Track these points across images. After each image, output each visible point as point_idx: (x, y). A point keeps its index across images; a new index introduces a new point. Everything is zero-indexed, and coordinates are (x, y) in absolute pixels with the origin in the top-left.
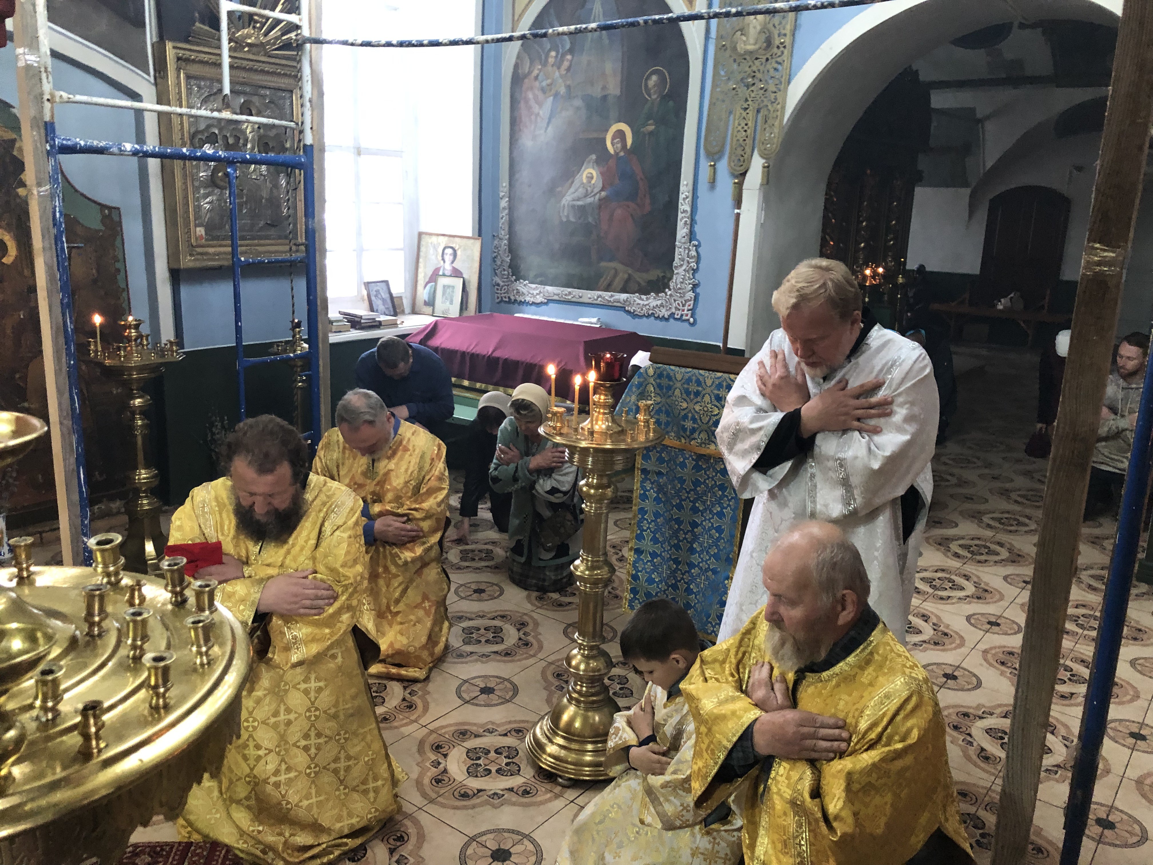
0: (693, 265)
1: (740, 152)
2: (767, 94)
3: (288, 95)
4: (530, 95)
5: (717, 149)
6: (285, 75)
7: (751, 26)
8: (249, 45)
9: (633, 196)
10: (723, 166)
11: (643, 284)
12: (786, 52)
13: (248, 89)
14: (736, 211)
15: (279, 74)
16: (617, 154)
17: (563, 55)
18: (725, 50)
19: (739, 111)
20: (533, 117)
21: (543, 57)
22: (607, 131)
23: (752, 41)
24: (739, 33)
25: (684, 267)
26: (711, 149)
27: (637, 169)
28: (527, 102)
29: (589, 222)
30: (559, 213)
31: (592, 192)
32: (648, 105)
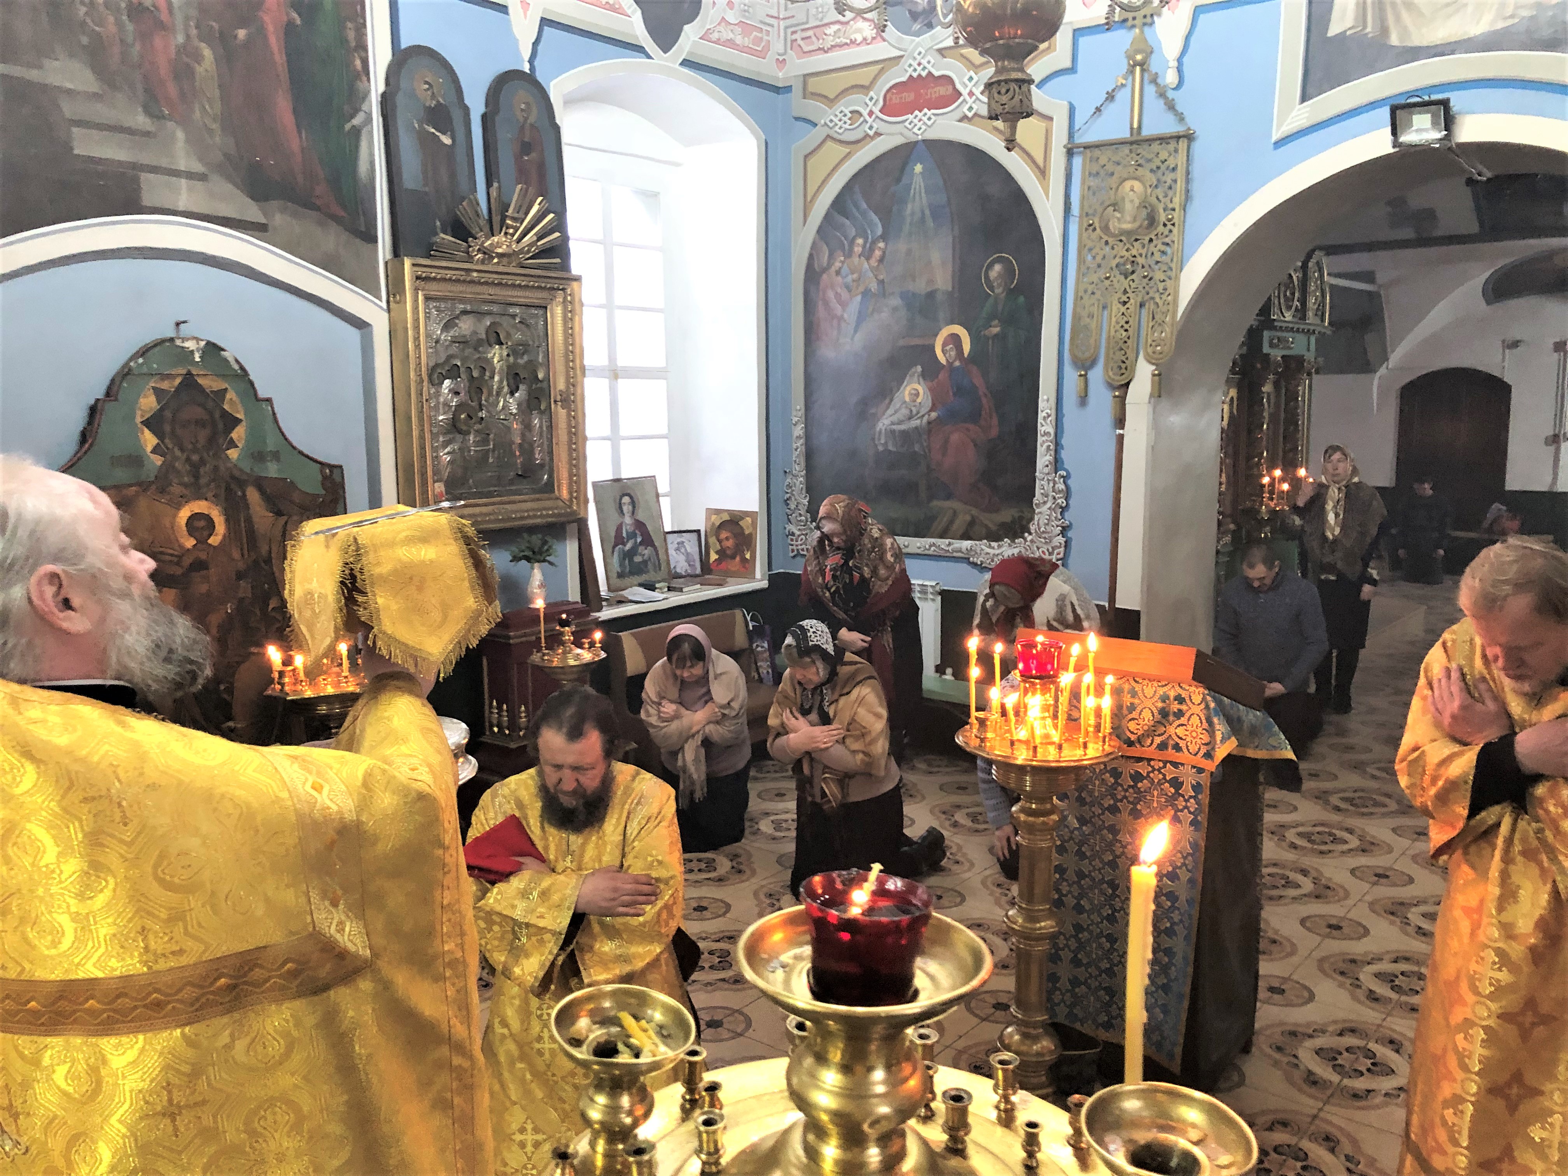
0: (1061, 501)
1: (1119, 356)
2: (1152, 283)
3: (541, 312)
4: (831, 294)
5: (1087, 355)
6: (539, 287)
7: (1127, 200)
8: (501, 256)
9: (974, 416)
10: (1097, 375)
11: (993, 528)
12: (1175, 230)
13: (495, 308)
14: (1119, 432)
15: (533, 287)
16: (950, 364)
17: (874, 242)
19: (1116, 306)
20: (835, 322)
21: (847, 247)
22: (936, 335)
23: (1128, 218)
24: (1111, 209)
25: (1049, 505)
26: (1080, 355)
27: (978, 381)
28: (826, 303)
29: (915, 452)
30: (873, 439)
31: (918, 413)
32: (991, 301)
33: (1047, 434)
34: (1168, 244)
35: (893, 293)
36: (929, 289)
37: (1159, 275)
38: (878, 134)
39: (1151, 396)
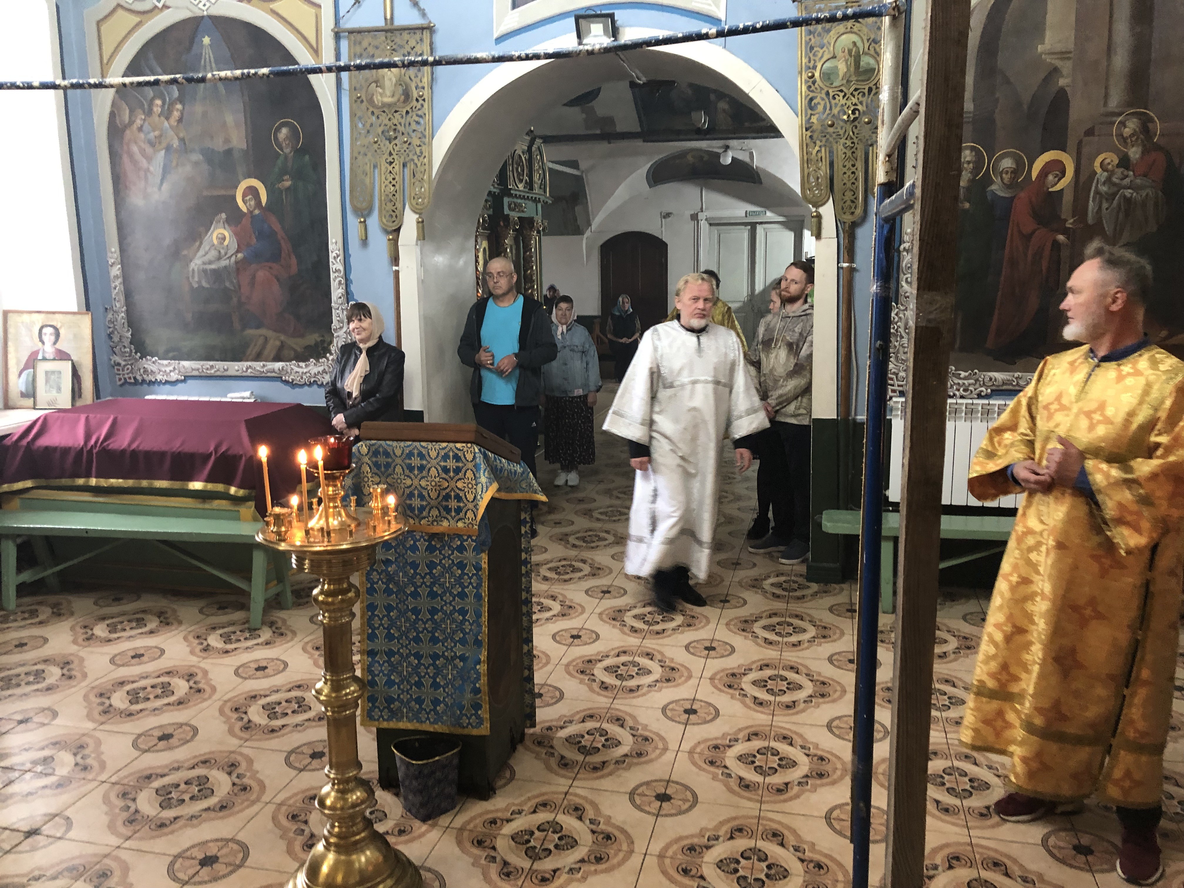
1: (390, 206)
2: (411, 147)
4: (135, 149)
5: (365, 205)
7: (386, 78)
9: (276, 257)
10: (374, 221)
11: (299, 350)
12: (426, 105)
14: (395, 268)
16: (251, 212)
17: (172, 104)
18: (362, 101)
19: (384, 166)
20: (142, 174)
21: (146, 106)
23: (388, 93)
24: (374, 85)
25: (344, 329)
26: (359, 205)
27: (277, 227)
28: (131, 156)
29: (226, 287)
30: (188, 278)
32: (281, 158)
33: (336, 271)
34: (421, 117)
35: (194, 150)
36: (226, 148)
37: (416, 141)
38: (165, 7)
39: (418, 239)
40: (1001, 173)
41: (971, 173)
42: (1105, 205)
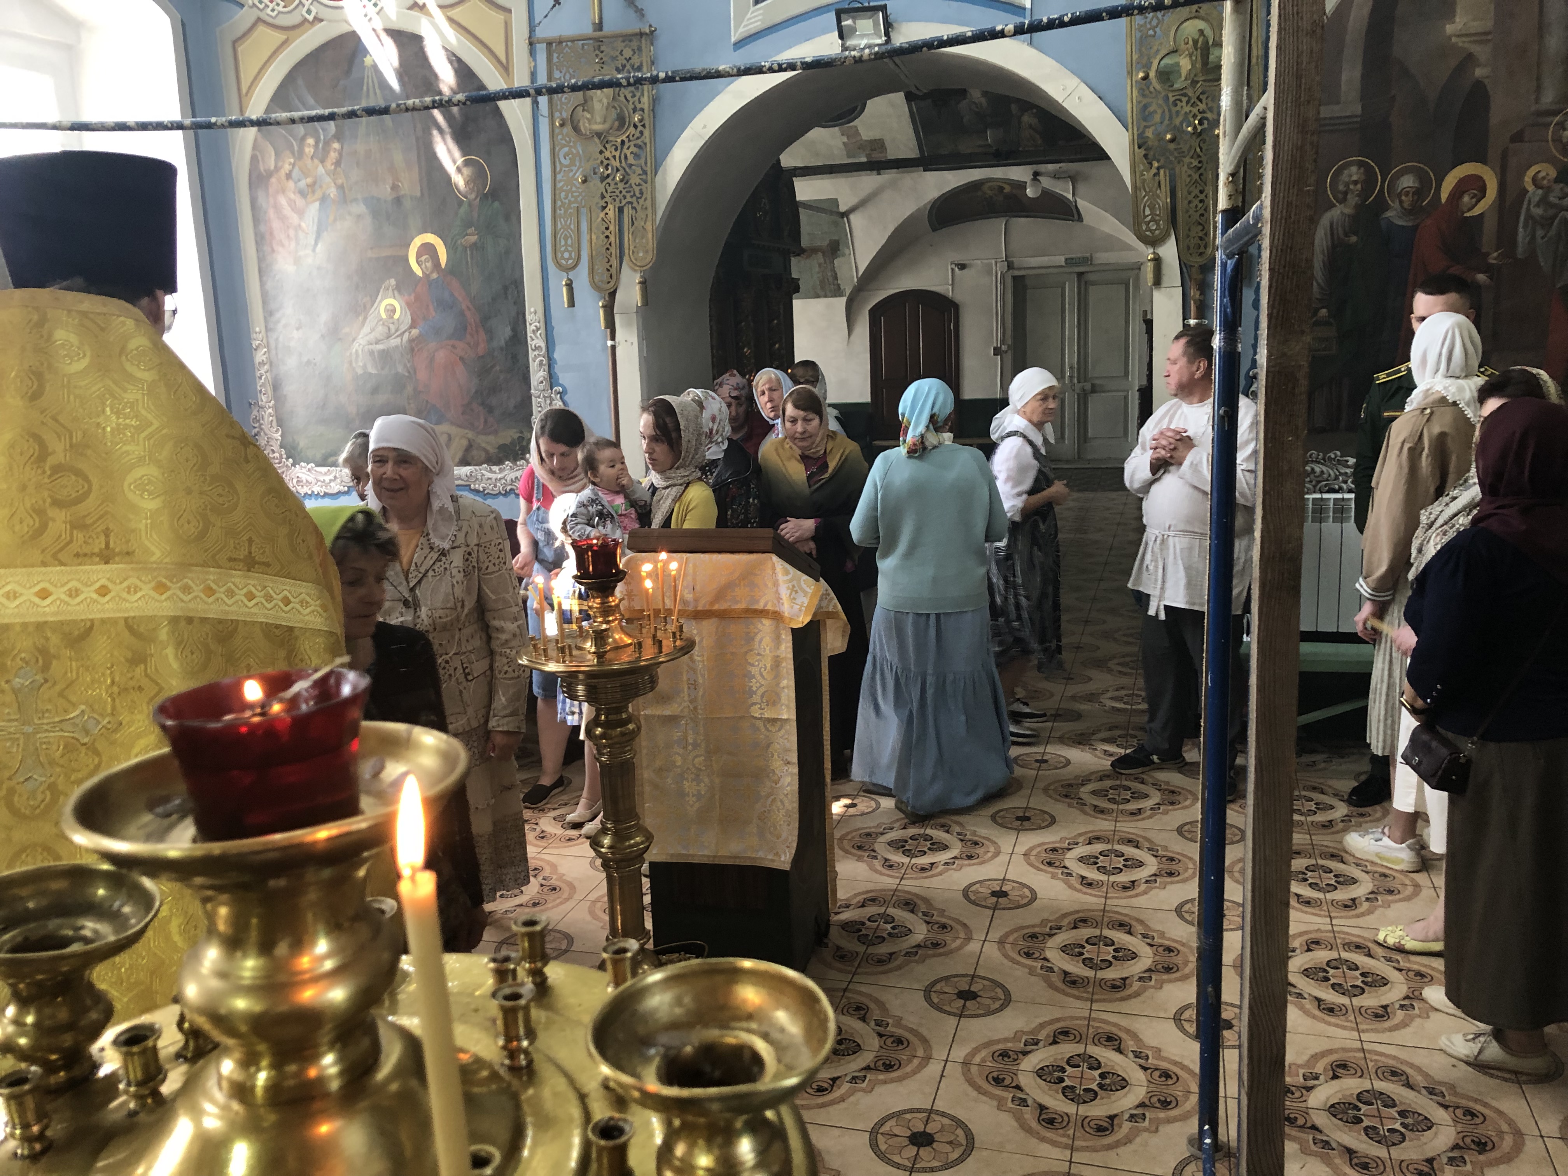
1: (603, 264)
2: (628, 187)
4: (283, 201)
5: (570, 262)
7: (595, 100)
9: (459, 333)
11: (492, 450)
12: (646, 133)
14: (610, 343)
16: (427, 276)
17: (327, 143)
19: (595, 211)
20: (292, 233)
21: (295, 146)
23: (599, 119)
24: (580, 109)
27: (460, 294)
28: (278, 210)
29: (397, 374)
30: (350, 363)
31: (397, 331)
32: (465, 207)
33: (536, 348)
34: (639, 147)
35: (355, 200)
36: (395, 195)
37: (634, 179)
38: (318, 20)
39: (642, 306)
40: (1400, 195)
41: (1358, 195)
42: (1540, 233)
